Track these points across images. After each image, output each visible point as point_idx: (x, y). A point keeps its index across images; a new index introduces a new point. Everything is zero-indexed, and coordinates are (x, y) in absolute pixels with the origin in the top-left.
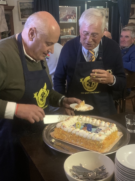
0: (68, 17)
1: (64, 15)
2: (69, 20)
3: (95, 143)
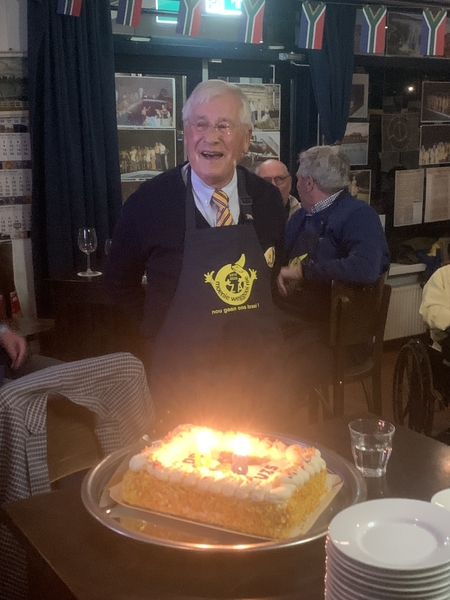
0: (144, 112)
1: (130, 103)
2: (148, 120)
3: (261, 512)
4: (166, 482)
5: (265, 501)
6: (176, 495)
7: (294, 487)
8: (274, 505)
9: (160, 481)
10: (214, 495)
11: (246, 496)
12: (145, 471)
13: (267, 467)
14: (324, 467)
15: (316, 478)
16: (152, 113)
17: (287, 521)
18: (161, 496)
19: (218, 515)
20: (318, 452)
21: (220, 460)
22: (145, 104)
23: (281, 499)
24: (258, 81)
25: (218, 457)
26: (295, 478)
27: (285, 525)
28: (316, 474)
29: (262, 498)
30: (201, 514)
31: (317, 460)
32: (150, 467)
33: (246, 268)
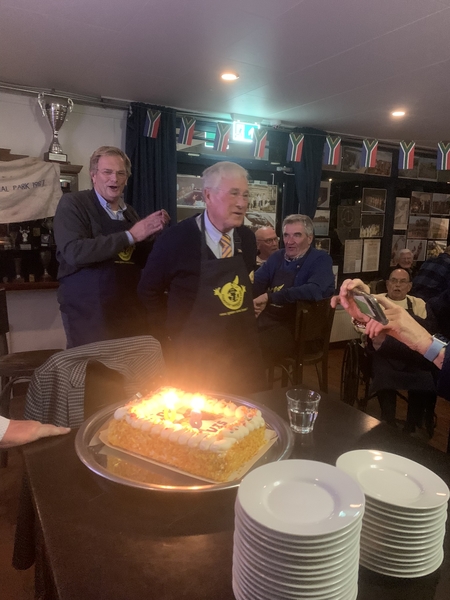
0: (194, 198)
1: (186, 192)
2: (197, 202)
3: (205, 459)
4: (139, 430)
5: (209, 450)
6: (145, 440)
7: (234, 440)
8: (216, 454)
9: (134, 429)
10: (173, 443)
11: (196, 445)
12: (124, 420)
13: (219, 422)
14: (263, 424)
15: (255, 433)
16: (199, 199)
17: (225, 467)
18: (134, 440)
19: (174, 459)
20: (259, 413)
21: (185, 415)
22: (195, 193)
23: (221, 450)
24: (265, 183)
25: (184, 412)
26: (235, 433)
27: (223, 470)
28: (255, 430)
29: (207, 447)
30: (162, 456)
31: (258, 419)
32: (128, 418)
33: (239, 285)
